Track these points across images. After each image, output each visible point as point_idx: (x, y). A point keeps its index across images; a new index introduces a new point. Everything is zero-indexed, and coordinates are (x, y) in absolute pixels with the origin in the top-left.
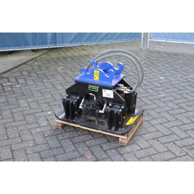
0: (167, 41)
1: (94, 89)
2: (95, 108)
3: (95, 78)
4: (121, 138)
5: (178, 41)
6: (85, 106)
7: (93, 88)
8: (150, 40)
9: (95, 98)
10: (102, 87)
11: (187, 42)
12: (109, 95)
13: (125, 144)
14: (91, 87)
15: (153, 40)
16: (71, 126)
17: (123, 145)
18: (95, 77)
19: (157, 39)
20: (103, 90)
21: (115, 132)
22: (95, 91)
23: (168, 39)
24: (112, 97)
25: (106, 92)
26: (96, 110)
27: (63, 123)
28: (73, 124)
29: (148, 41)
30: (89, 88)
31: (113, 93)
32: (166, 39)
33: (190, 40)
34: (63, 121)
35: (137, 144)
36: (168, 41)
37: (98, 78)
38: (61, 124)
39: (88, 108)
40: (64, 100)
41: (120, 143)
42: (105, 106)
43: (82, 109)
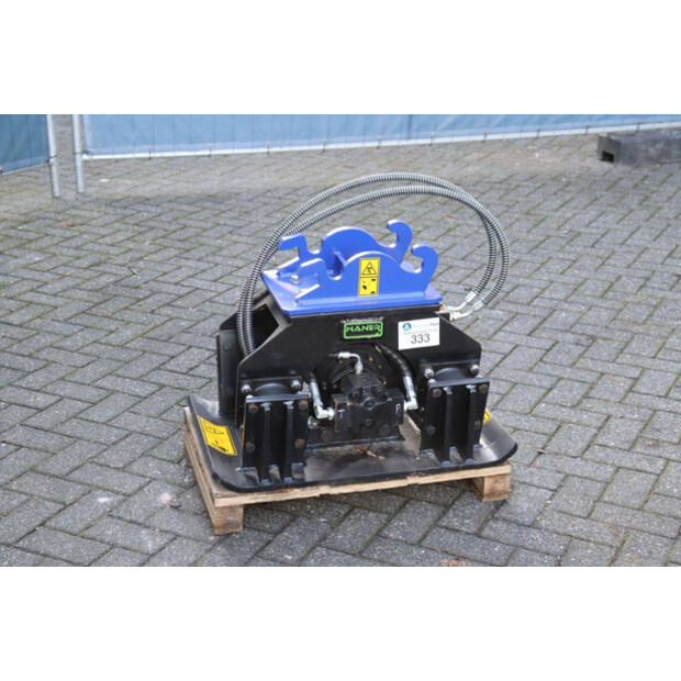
0: (152, 155)
1: (365, 332)
2: (390, 399)
3: (365, 287)
4: (490, 477)
5: (194, 150)
6: (349, 404)
7: (361, 326)
8: (85, 157)
9: (359, 367)
10: (393, 318)
11: (226, 148)
12: (425, 338)
13: (505, 492)
14: (355, 326)
15: (96, 157)
16: (292, 500)
17: (498, 499)
18: (362, 284)
19: (114, 153)
20: (401, 324)
21: (469, 462)
22: (369, 336)
23: (157, 147)
24: (435, 341)
25: (411, 330)
26: (395, 402)
27: (253, 501)
28: (297, 490)
29: (79, 163)
30: (345, 331)
31: (438, 327)
32: (147, 147)
33: (234, 140)
34: (256, 495)
35: (524, 483)
36: (158, 155)
37: (373, 286)
38: (241, 511)
39: (362, 404)
40: (258, 404)
41: (488, 496)
42: (408, 381)
43: (334, 417)
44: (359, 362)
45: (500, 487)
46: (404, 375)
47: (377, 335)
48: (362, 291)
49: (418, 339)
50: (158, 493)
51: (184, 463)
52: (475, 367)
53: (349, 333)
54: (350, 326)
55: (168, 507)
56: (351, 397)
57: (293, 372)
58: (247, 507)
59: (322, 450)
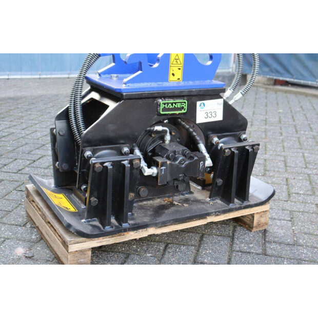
1: (175, 109)
2: (196, 158)
3: (173, 74)
4: (257, 213)
6: (168, 163)
7: (172, 104)
9: (168, 137)
10: (194, 98)
12: (213, 114)
13: (266, 224)
14: (168, 104)
18: (171, 72)
20: (198, 103)
21: (246, 203)
22: (177, 112)
24: (219, 117)
25: (205, 108)
26: (199, 160)
30: (162, 106)
34: (101, 240)
37: (179, 74)
38: (90, 253)
39: (177, 162)
40: (102, 163)
41: (256, 227)
42: (202, 147)
43: (158, 173)
44: (168, 134)
45: (263, 220)
46: (199, 143)
47: (183, 111)
48: (171, 78)
49: (209, 115)
50: (12, 248)
51: (29, 225)
52: (244, 136)
53: (164, 109)
54: (165, 104)
55: (24, 258)
56: (168, 158)
57: (122, 141)
58: (94, 250)
59: (140, 204)
